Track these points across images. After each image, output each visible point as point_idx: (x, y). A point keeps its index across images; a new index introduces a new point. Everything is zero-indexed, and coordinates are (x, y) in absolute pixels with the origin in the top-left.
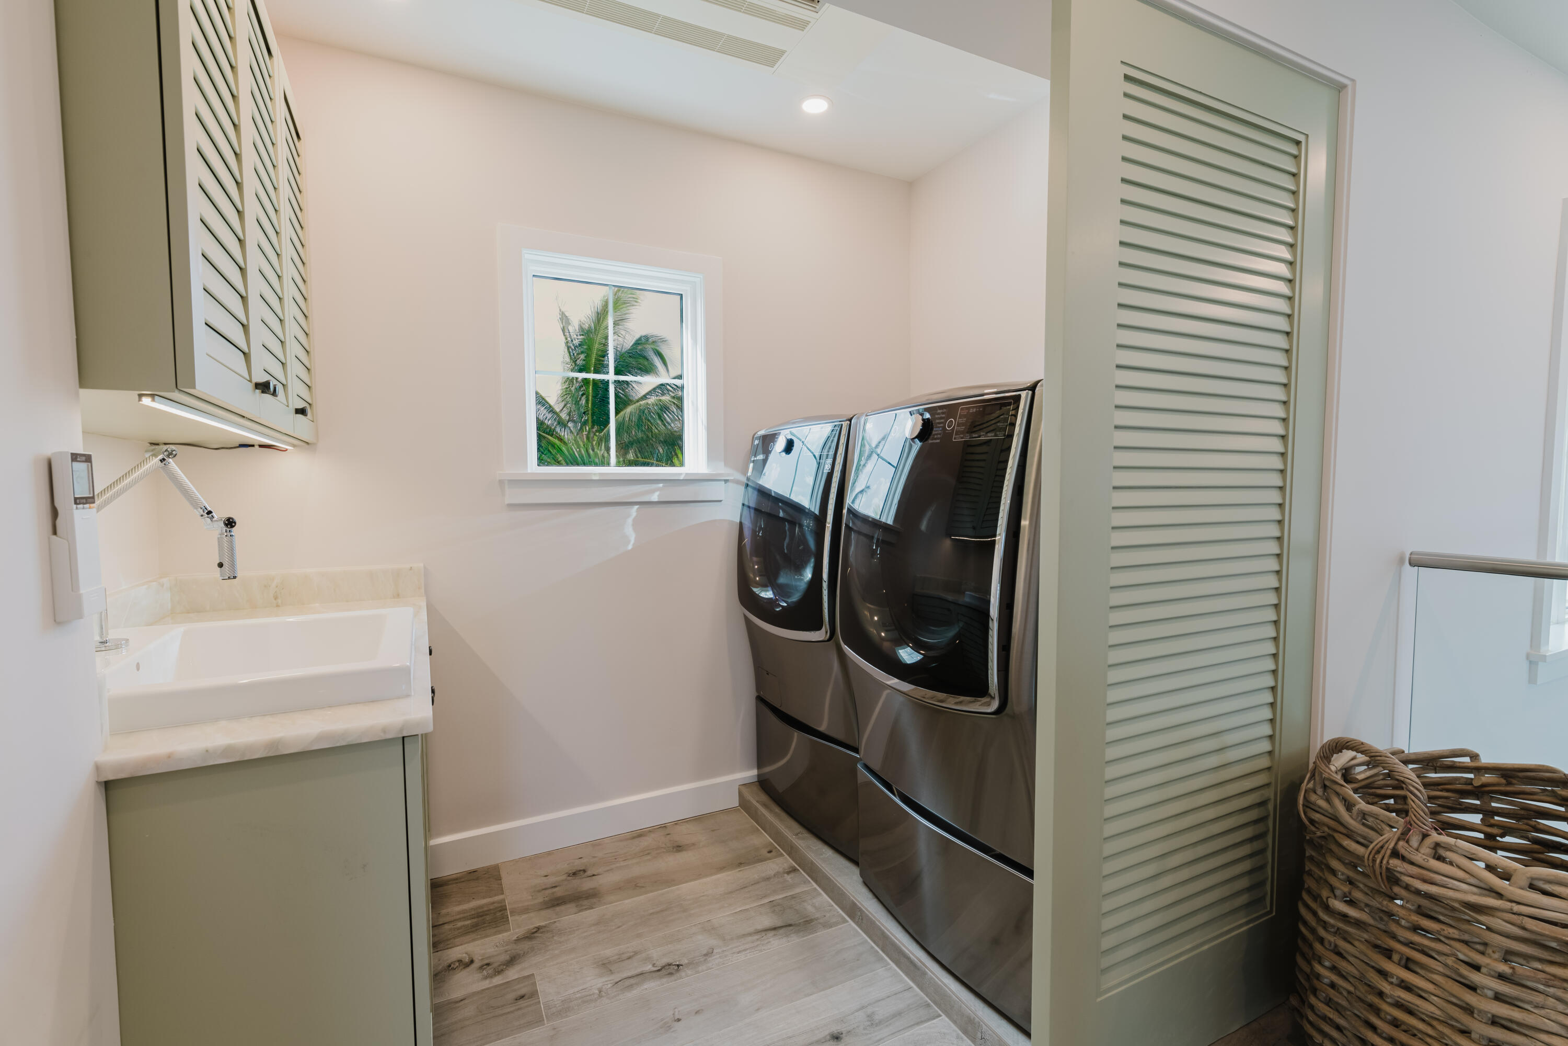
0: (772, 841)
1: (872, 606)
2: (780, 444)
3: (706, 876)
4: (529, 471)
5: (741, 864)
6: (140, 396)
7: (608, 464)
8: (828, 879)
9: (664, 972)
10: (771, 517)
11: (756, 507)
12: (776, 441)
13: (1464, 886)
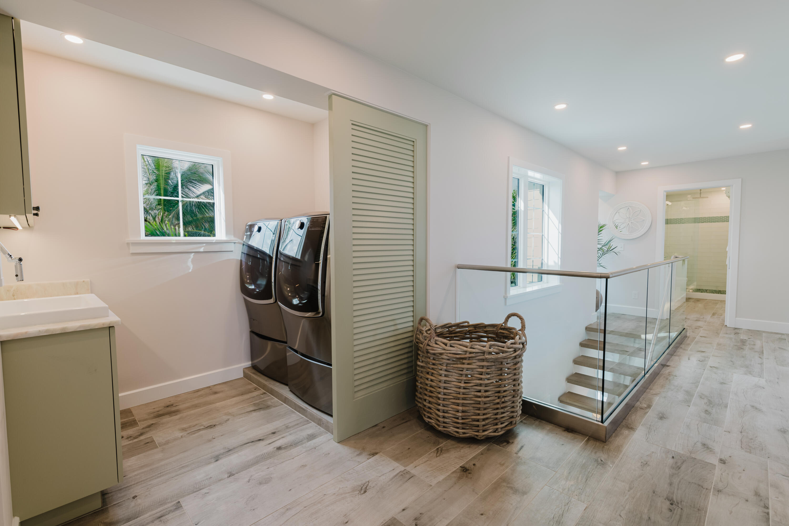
0: (257, 386)
1: (287, 285)
2: (256, 228)
3: (227, 399)
4: (142, 239)
5: (243, 394)
6: (10, 216)
7: (179, 236)
8: (277, 392)
9: (208, 428)
10: (254, 257)
11: (247, 253)
12: (254, 227)
13: (439, 349)
